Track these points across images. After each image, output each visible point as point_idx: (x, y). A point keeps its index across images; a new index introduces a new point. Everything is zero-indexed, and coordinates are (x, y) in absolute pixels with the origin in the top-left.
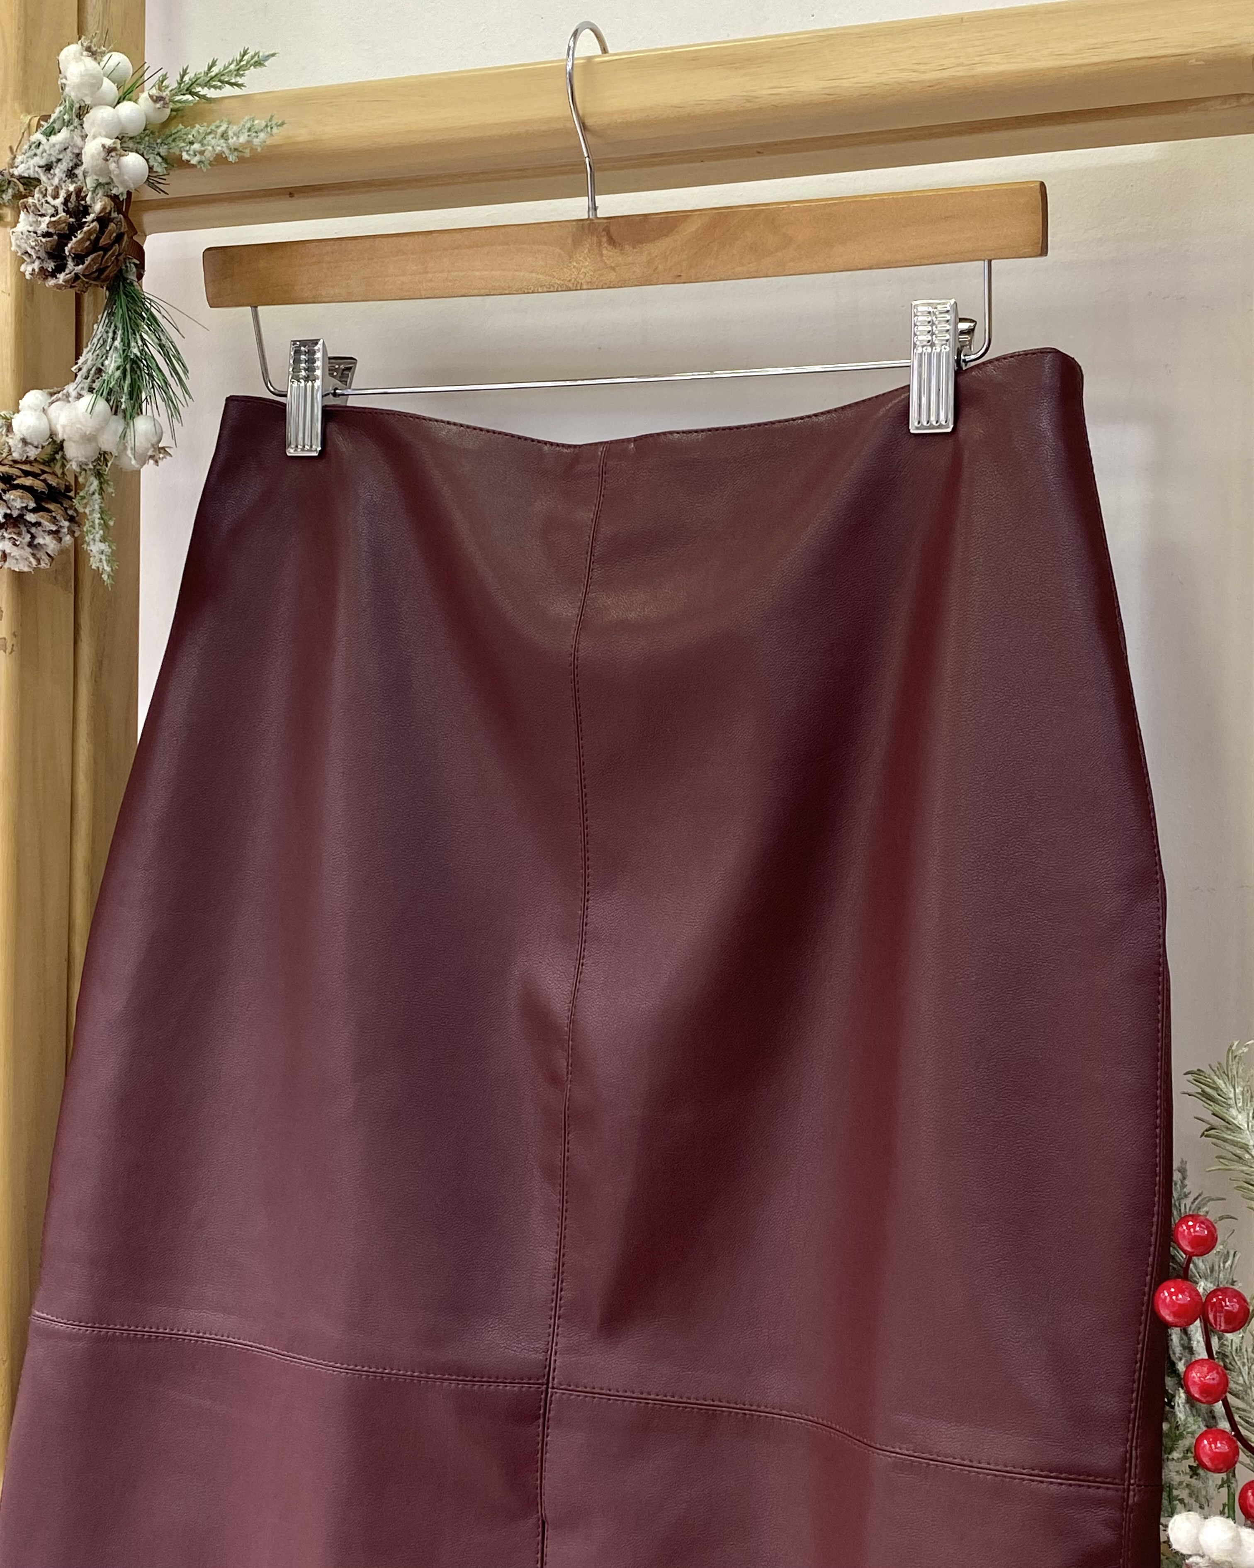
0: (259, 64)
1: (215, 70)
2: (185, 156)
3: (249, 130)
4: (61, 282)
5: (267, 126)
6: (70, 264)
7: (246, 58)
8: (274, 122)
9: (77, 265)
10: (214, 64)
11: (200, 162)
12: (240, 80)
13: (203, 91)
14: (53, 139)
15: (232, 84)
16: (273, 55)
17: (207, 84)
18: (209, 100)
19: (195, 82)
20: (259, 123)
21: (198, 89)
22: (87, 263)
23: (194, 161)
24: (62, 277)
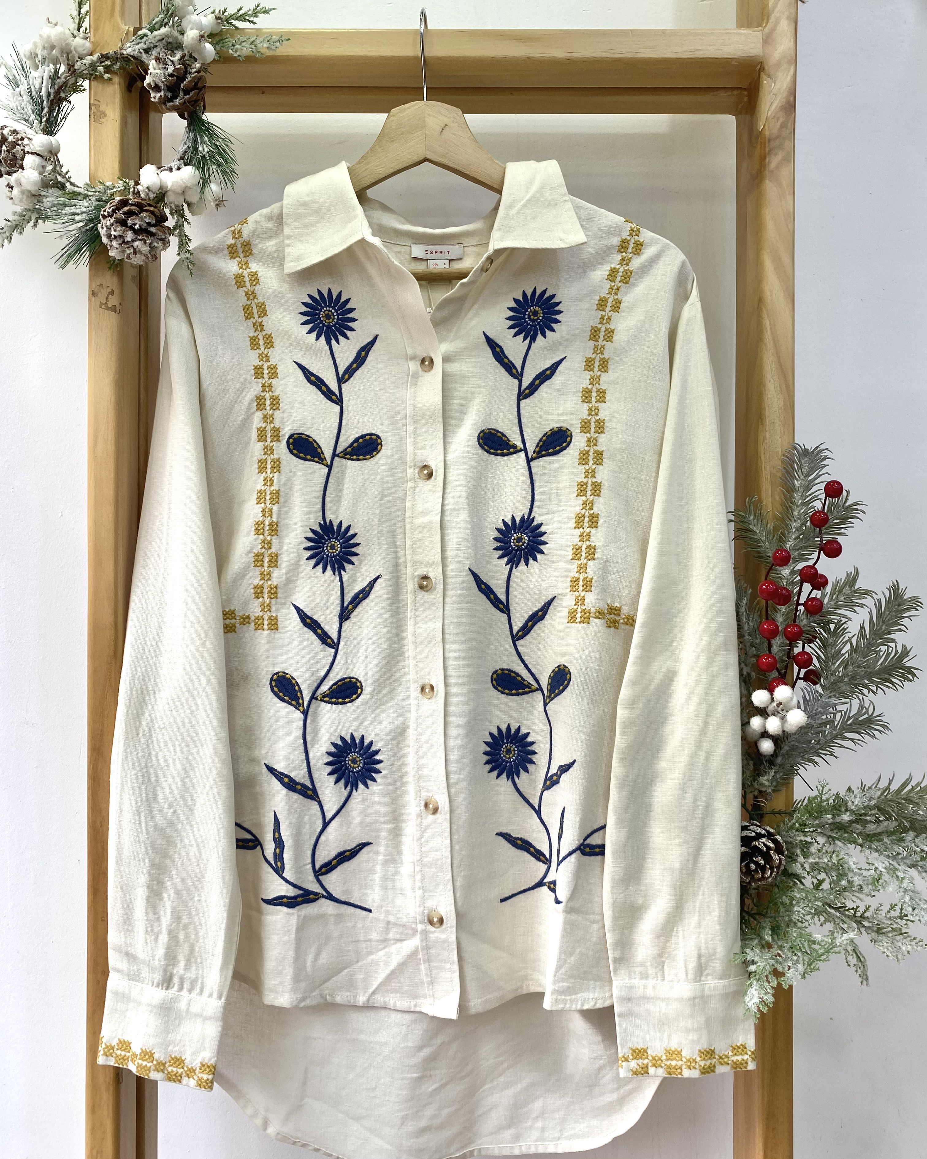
0: (266, 12)
1: (241, 12)
2: (231, 52)
3: (268, 41)
4: (177, 103)
5: (279, 40)
6: (181, 94)
7: (258, 8)
8: (283, 38)
9: (185, 95)
10: (241, 9)
11: (239, 56)
12: (255, 20)
13: (234, 22)
14: (156, 33)
15: (250, 21)
16: (274, 9)
17: (237, 19)
18: (237, 28)
19: (231, 17)
20: (275, 38)
21: (232, 21)
22: (191, 94)
23: (236, 55)
24: (177, 102)
